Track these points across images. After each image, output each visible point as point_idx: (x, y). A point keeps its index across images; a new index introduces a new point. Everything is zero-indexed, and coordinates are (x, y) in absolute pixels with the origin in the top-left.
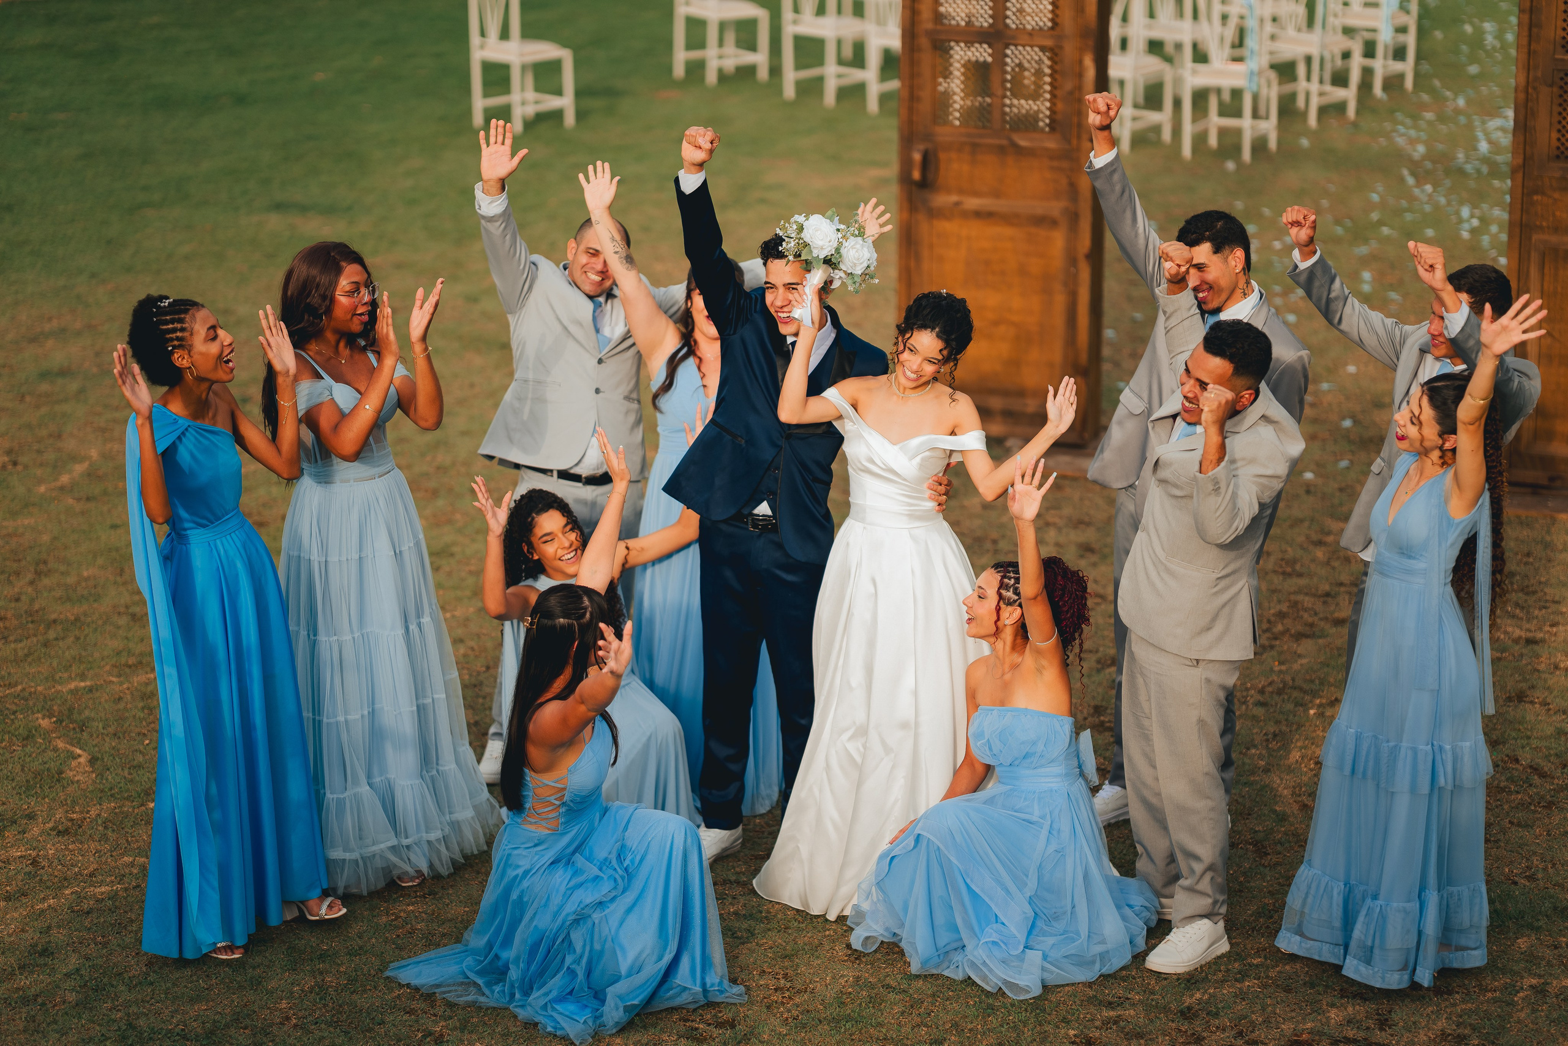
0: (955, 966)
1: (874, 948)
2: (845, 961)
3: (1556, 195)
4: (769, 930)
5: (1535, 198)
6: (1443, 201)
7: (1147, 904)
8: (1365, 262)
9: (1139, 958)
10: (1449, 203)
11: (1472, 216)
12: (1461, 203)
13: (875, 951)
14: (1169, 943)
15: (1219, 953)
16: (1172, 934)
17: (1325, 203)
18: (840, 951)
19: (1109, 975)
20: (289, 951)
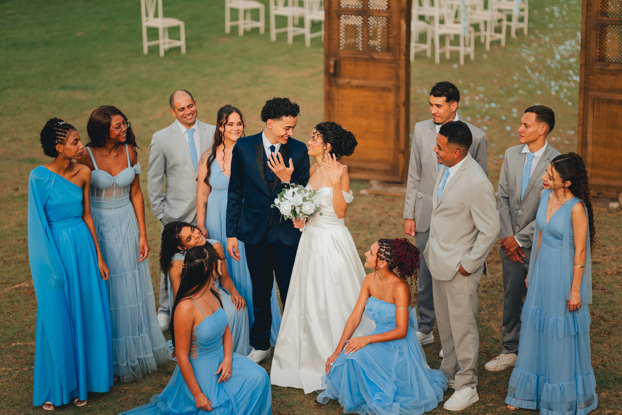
0: (362, 410)
1: (327, 402)
2: (314, 408)
3: (599, 76)
4: (281, 395)
5: (590, 77)
6: (543, 79)
7: (443, 381)
8: (514, 104)
9: (441, 404)
10: (546, 80)
11: (556, 85)
12: (551, 80)
13: (327, 403)
14: (453, 397)
15: (474, 401)
16: (455, 393)
17: (495, 81)
18: (312, 403)
19: (428, 412)
20: (74, 408)
